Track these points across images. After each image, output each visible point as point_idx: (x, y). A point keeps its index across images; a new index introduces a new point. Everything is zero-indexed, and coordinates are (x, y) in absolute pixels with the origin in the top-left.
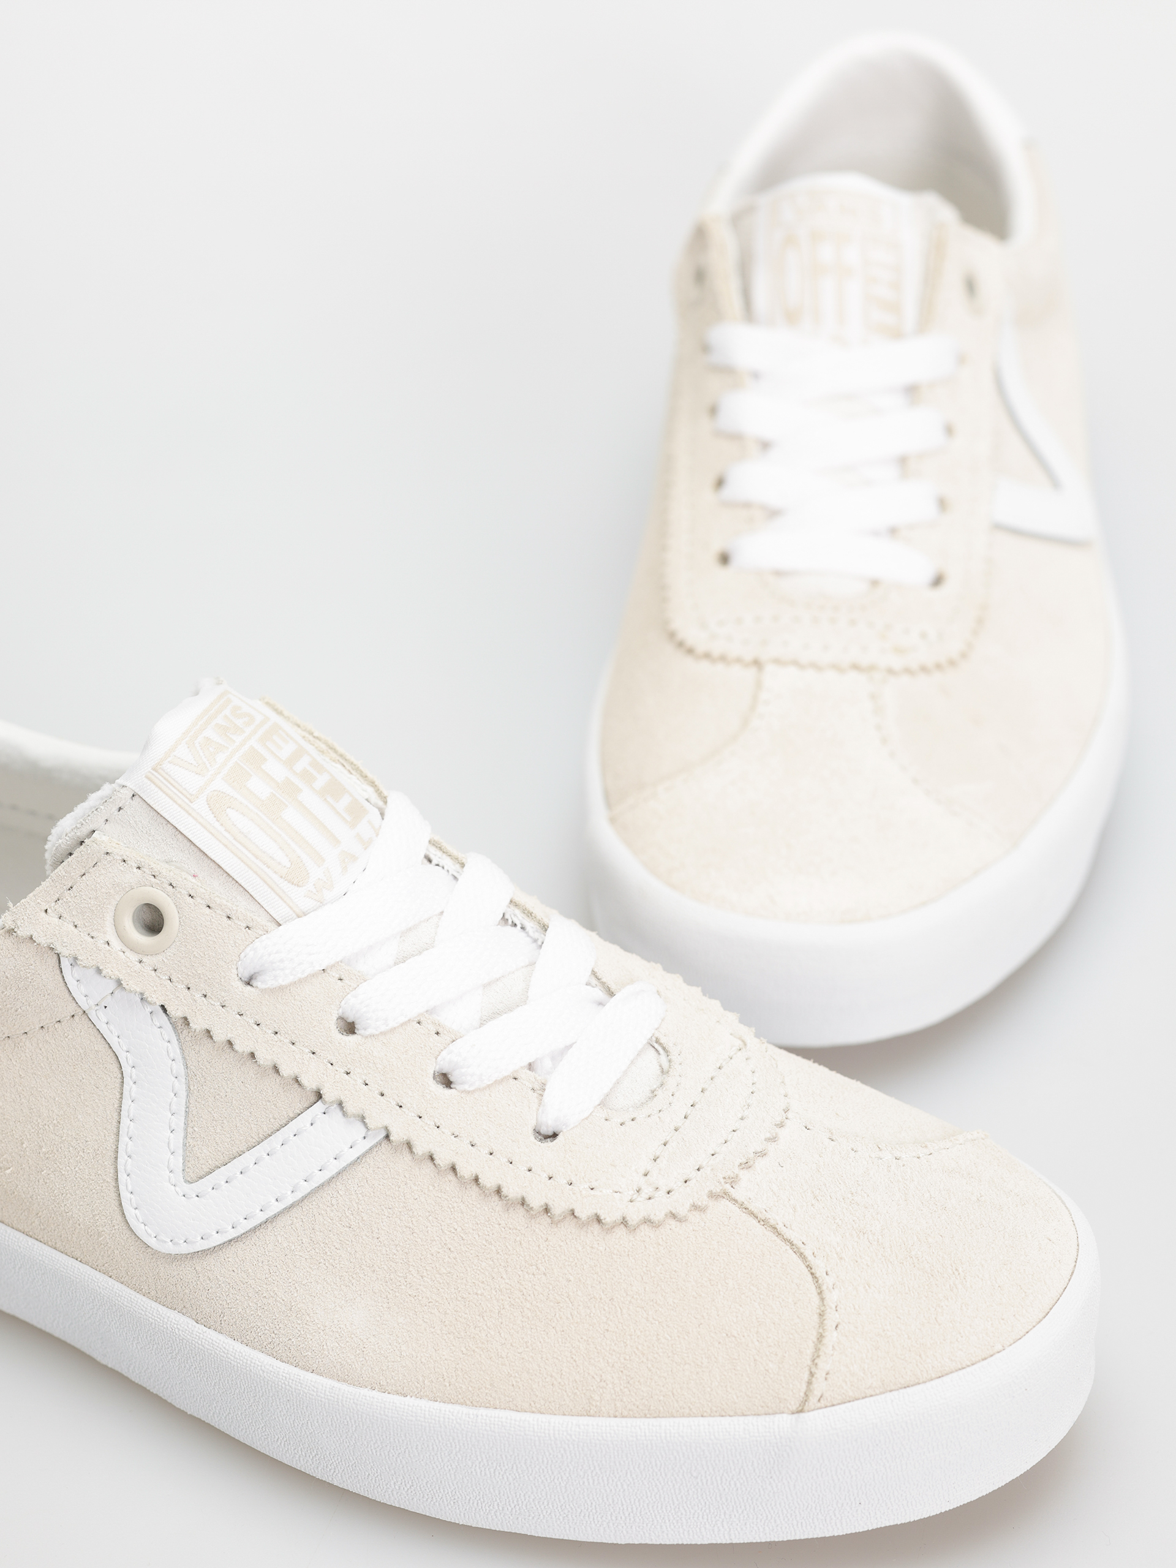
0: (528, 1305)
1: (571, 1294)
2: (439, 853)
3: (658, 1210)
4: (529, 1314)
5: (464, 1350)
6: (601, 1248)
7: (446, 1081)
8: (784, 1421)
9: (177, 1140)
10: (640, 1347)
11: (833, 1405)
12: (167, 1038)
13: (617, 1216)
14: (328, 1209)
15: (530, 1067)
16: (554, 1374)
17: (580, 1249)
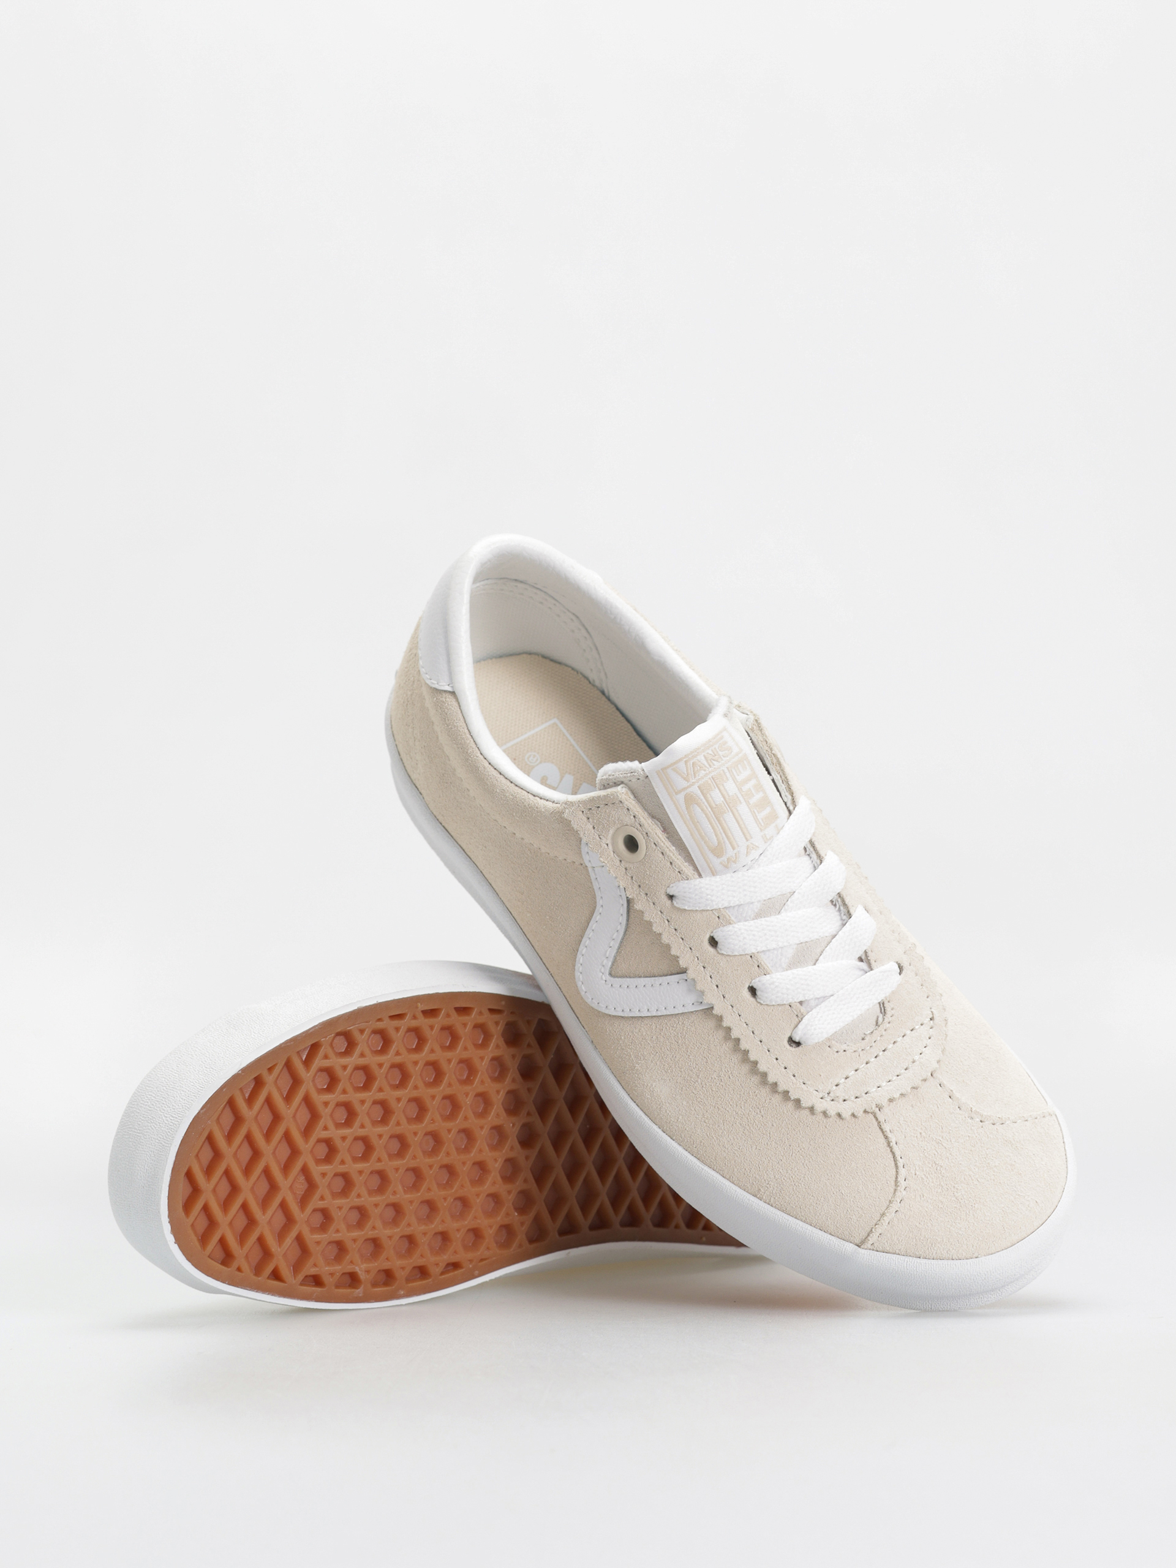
0: (748, 1128)
1: (771, 1133)
2: (812, 849)
3: (833, 1109)
4: (747, 1133)
5: (708, 1134)
6: (796, 1116)
7: (753, 991)
8: (850, 1247)
9: (612, 953)
10: (794, 1177)
11: (877, 1251)
12: (621, 912)
13: (809, 1104)
14: (671, 1028)
15: (801, 1003)
16: (747, 1169)
17: (785, 1112)
